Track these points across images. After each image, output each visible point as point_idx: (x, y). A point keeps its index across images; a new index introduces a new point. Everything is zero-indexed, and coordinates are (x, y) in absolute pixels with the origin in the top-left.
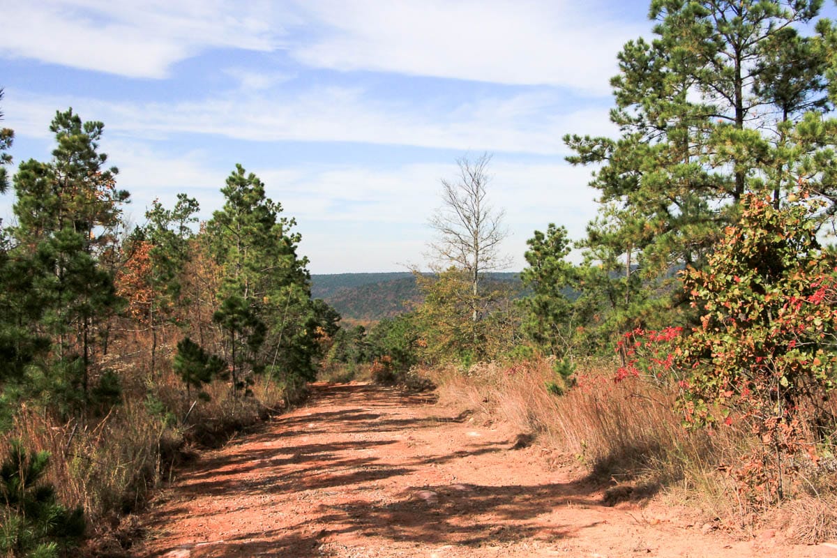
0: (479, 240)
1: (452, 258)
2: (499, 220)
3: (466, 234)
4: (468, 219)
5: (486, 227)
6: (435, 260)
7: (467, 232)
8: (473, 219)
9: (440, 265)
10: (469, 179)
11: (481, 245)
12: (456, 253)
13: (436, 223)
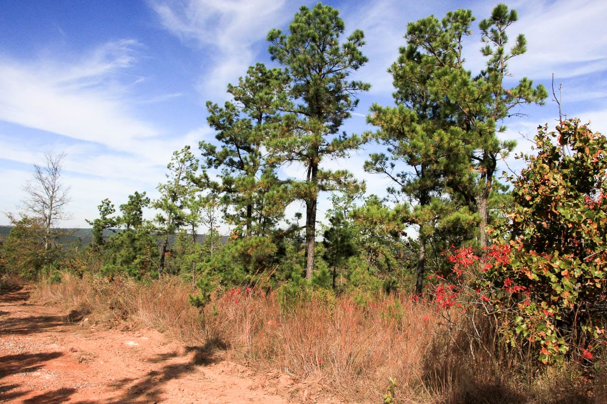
0: (53, 202)
1: (35, 211)
2: (67, 192)
3: (46, 198)
4: (47, 189)
5: (59, 195)
6: (24, 210)
7: (47, 197)
8: (51, 189)
9: (27, 214)
10: (51, 166)
11: (54, 205)
12: (38, 207)
13: (27, 189)
